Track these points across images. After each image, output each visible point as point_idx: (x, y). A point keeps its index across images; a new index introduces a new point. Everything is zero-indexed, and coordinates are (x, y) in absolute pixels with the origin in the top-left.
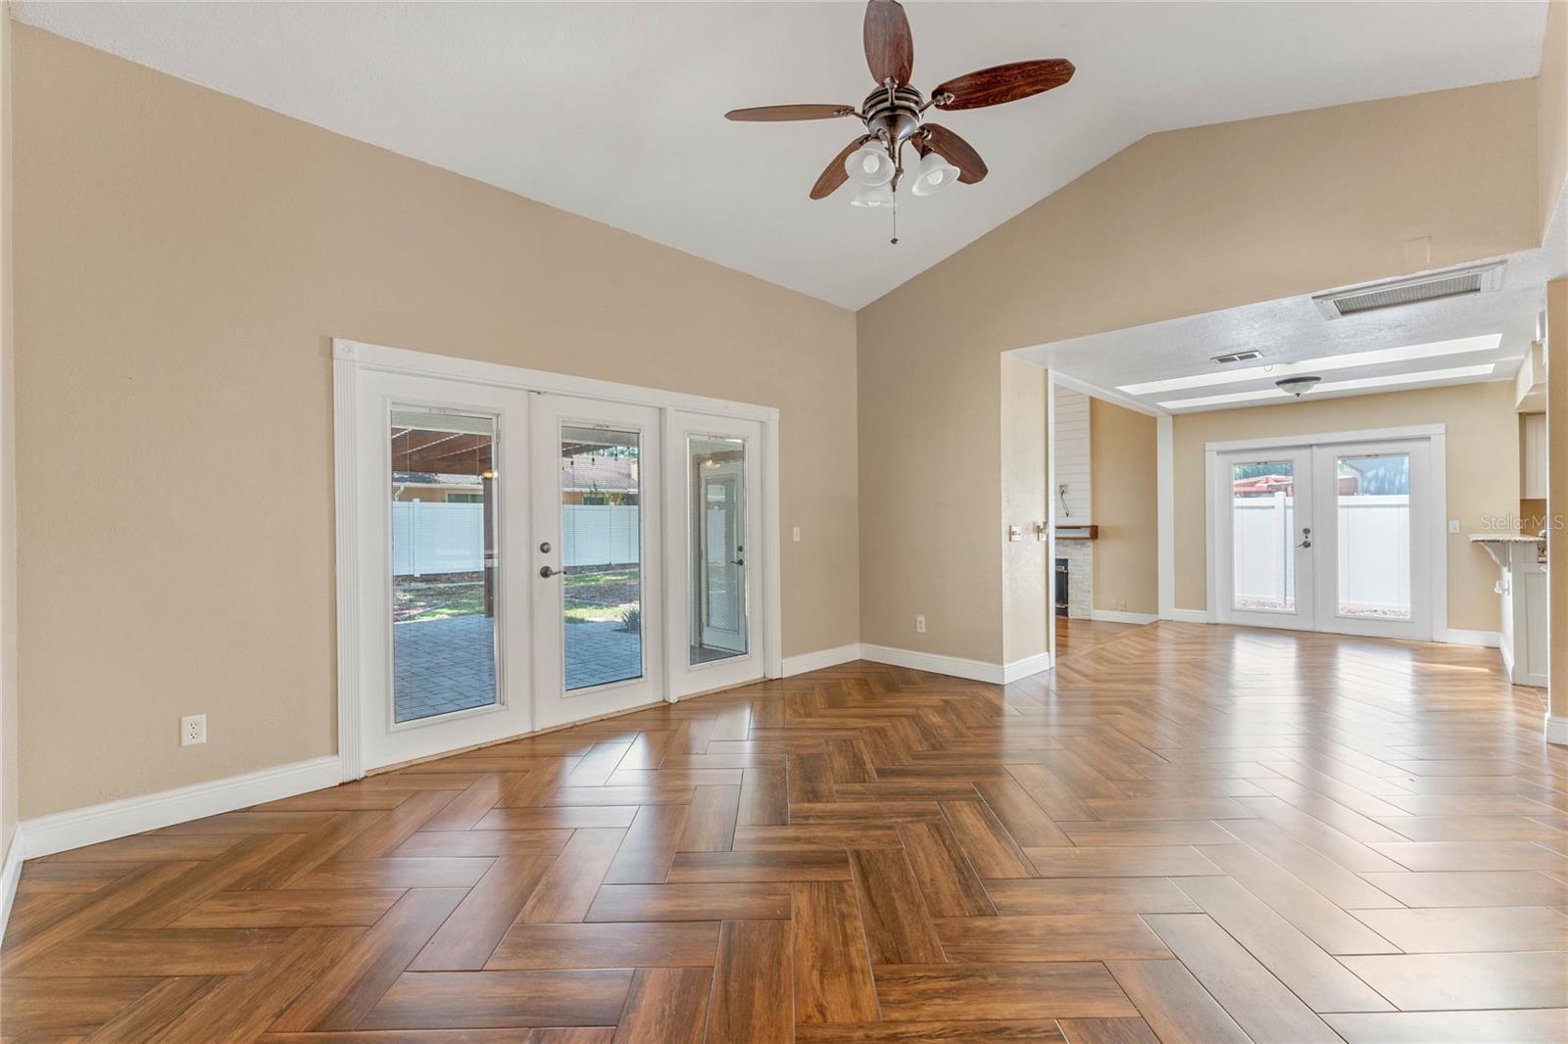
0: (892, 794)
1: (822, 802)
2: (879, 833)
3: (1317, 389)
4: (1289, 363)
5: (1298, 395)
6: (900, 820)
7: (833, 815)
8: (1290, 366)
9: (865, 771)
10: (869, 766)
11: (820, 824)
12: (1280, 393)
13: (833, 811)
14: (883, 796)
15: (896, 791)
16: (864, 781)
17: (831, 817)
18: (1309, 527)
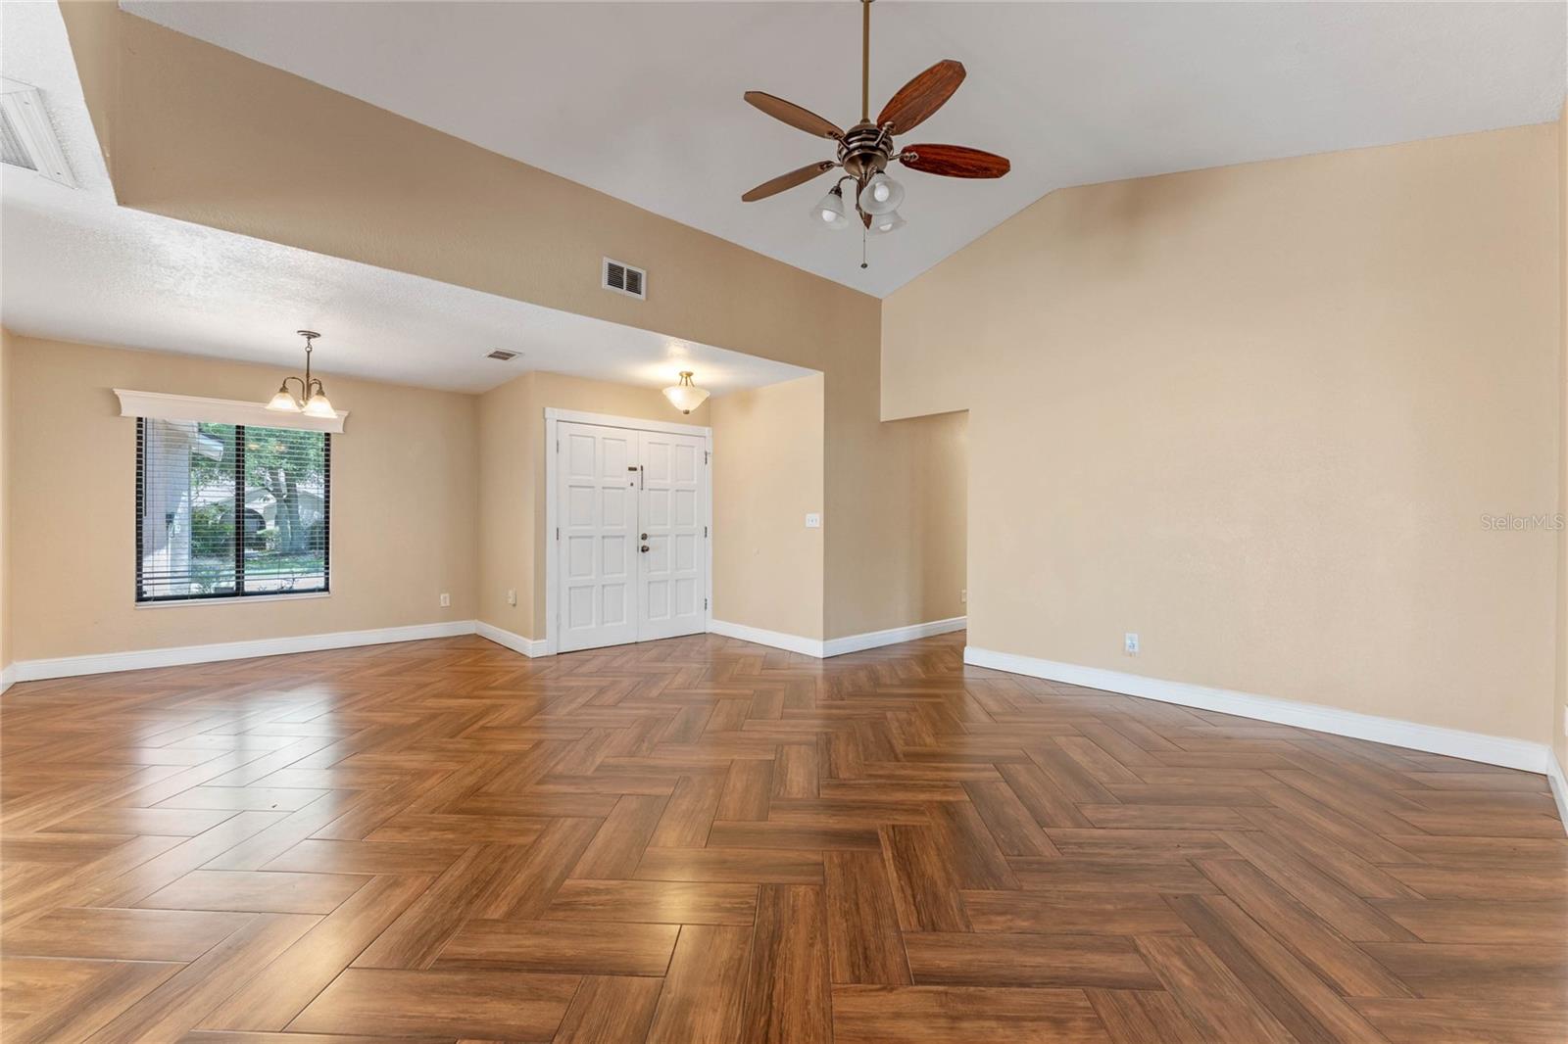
0: (864, 808)
1: (937, 802)
2: (881, 772)
6: (861, 782)
7: (922, 789)
9: (895, 845)
10: (888, 854)
11: (933, 781)
13: (924, 792)
14: (875, 807)
15: (858, 812)
16: (893, 827)
17: (923, 786)
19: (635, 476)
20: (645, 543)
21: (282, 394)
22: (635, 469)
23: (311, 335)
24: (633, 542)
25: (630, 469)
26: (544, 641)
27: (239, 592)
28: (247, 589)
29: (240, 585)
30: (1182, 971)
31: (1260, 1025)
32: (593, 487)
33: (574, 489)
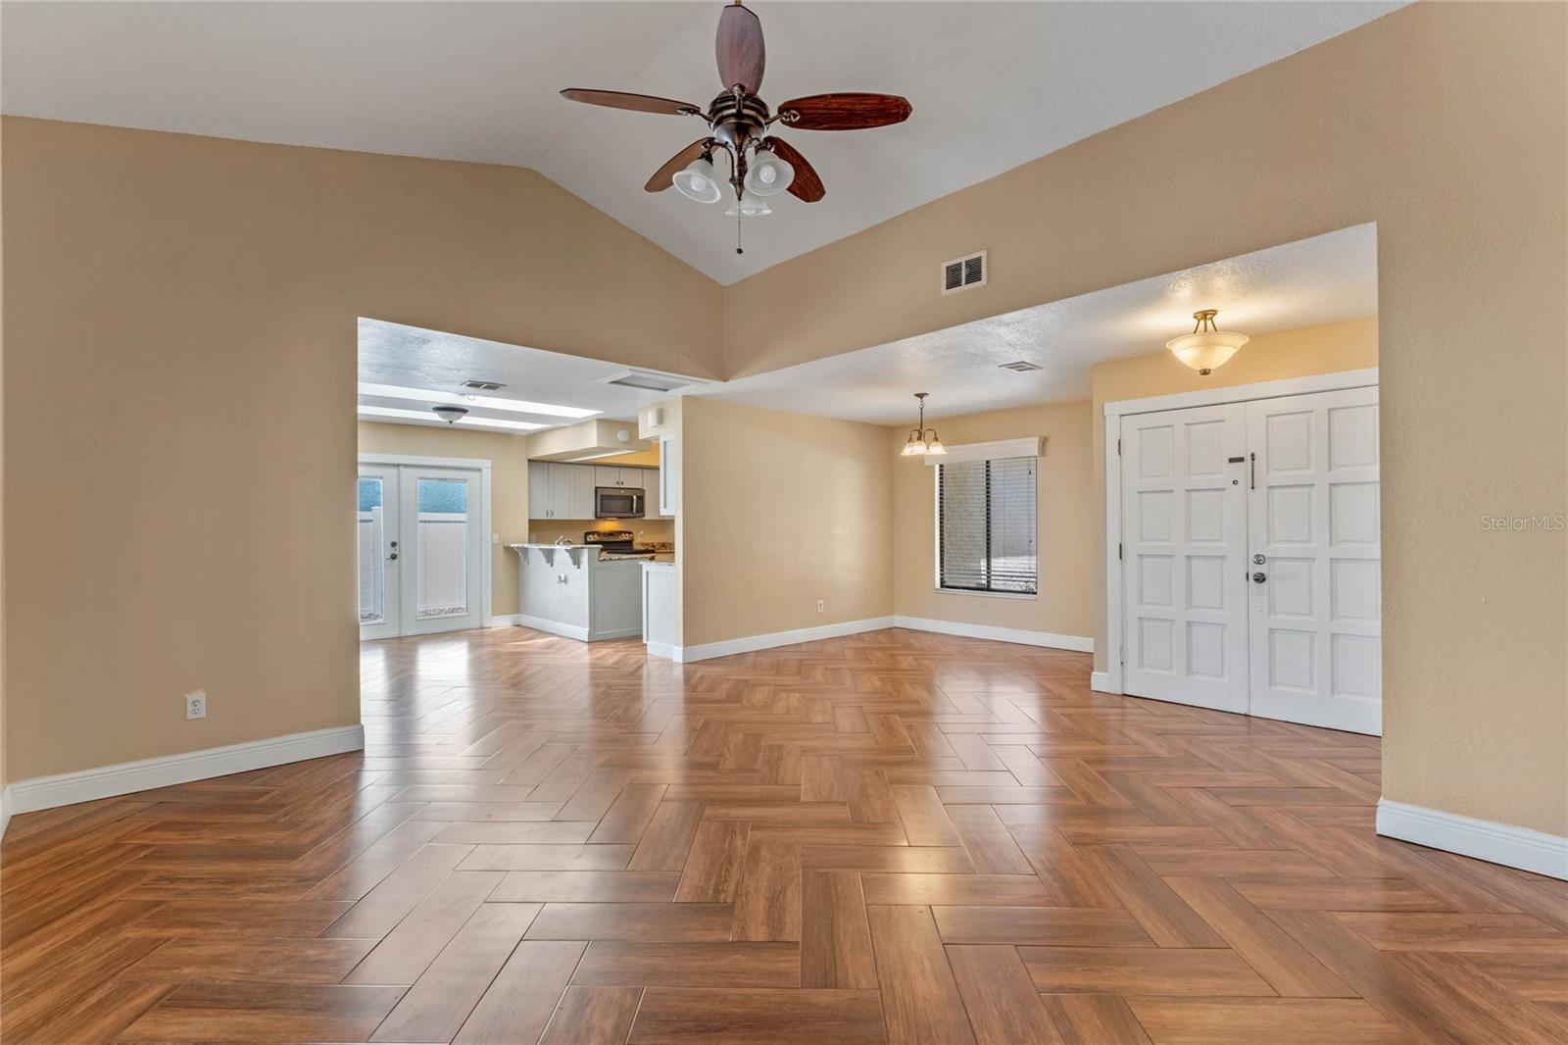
3: (465, 420)
4: (461, 394)
5: (451, 422)
8: (462, 397)
12: (435, 417)
18: (396, 540)
19: (1241, 471)
20: (1262, 569)
21: (919, 442)
22: (1241, 460)
23: (921, 396)
24: (1238, 566)
25: (1232, 460)
26: (1105, 674)
27: (988, 589)
28: (993, 586)
29: (988, 586)
30: (320, 955)
31: (240, 971)
32: (1172, 491)
33: (1145, 496)
